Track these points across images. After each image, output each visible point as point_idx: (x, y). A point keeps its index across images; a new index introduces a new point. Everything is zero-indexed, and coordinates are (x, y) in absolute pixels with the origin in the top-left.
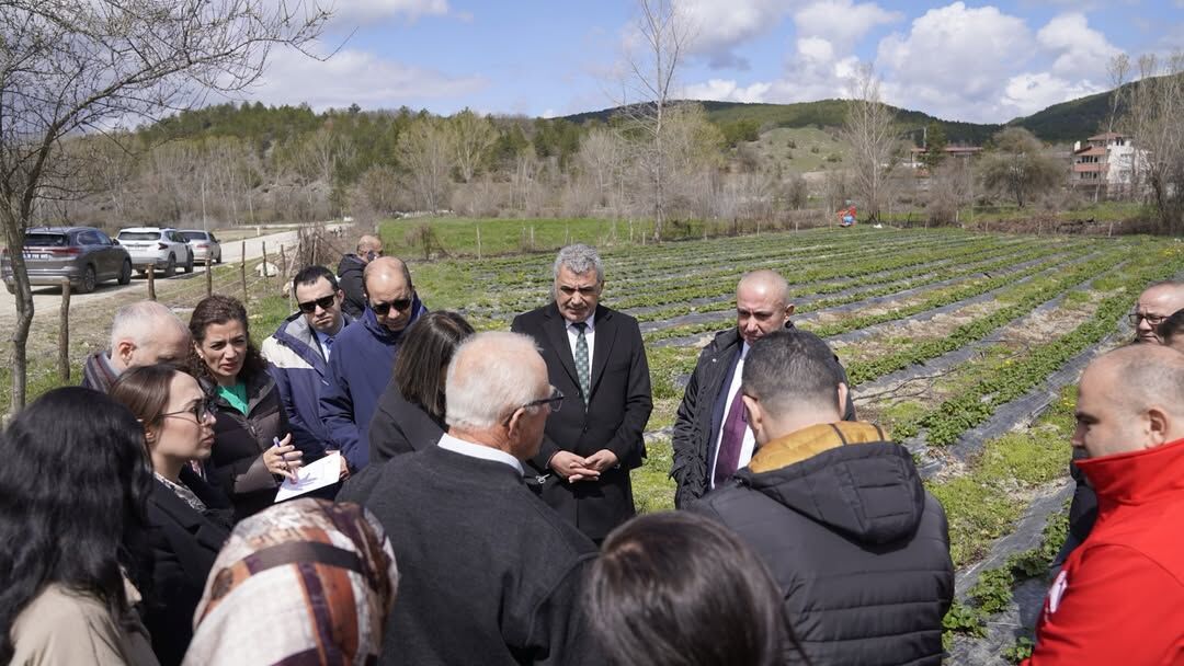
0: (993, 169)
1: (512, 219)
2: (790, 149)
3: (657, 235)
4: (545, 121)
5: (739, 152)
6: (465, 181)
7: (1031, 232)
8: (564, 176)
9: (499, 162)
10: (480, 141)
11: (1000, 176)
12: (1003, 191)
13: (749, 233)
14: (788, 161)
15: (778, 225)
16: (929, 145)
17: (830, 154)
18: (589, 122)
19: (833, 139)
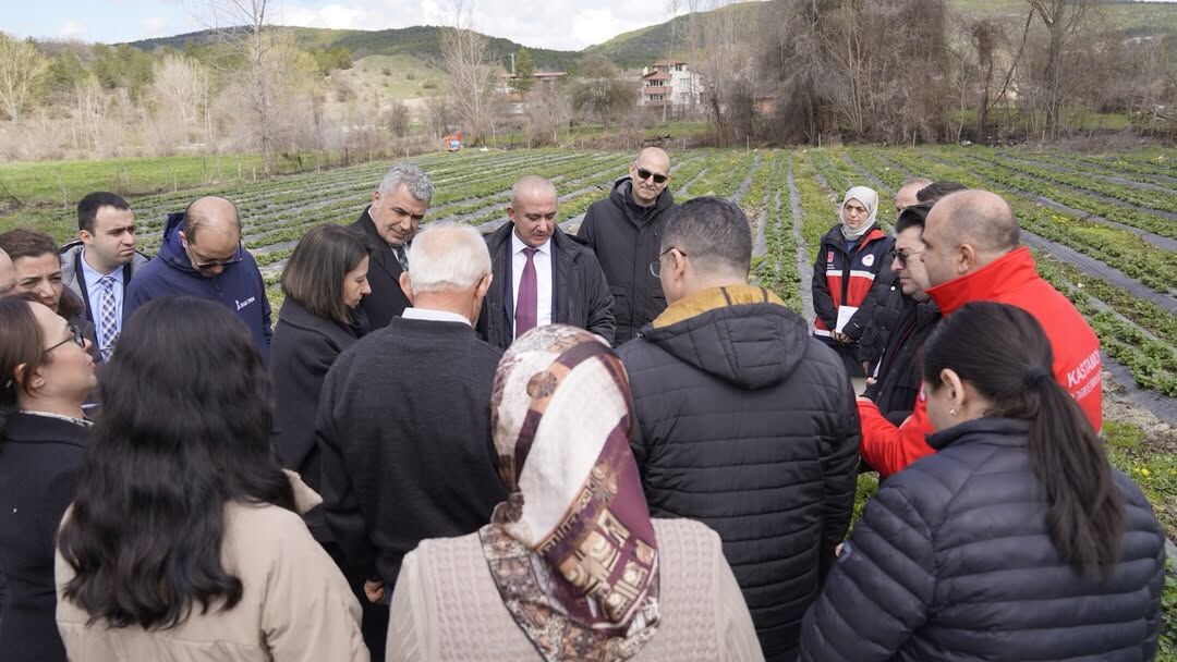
0: (579, 93)
1: (83, 161)
2: (384, 76)
3: (267, 170)
4: (107, 47)
5: (333, 80)
6: (10, 118)
7: (621, 149)
8: (138, 110)
9: (52, 95)
10: (24, 70)
11: (586, 98)
12: (590, 113)
13: (361, 162)
14: (384, 89)
15: (389, 153)
16: (518, 70)
17: (426, 81)
18: (160, 49)
19: (427, 66)
